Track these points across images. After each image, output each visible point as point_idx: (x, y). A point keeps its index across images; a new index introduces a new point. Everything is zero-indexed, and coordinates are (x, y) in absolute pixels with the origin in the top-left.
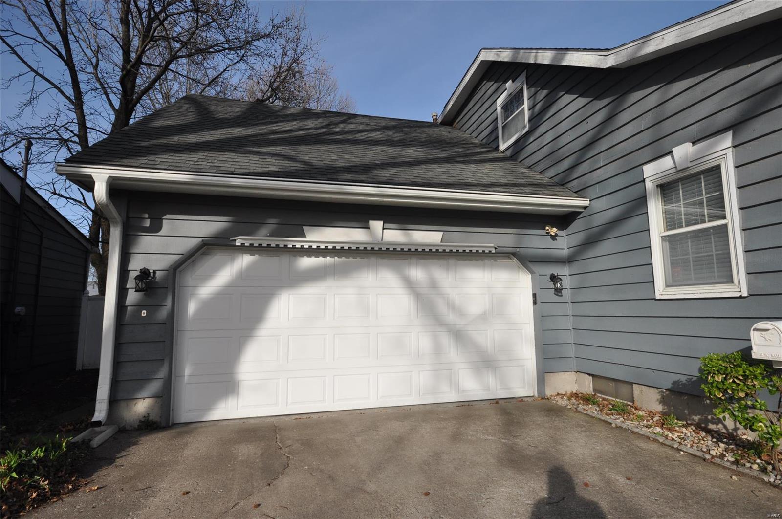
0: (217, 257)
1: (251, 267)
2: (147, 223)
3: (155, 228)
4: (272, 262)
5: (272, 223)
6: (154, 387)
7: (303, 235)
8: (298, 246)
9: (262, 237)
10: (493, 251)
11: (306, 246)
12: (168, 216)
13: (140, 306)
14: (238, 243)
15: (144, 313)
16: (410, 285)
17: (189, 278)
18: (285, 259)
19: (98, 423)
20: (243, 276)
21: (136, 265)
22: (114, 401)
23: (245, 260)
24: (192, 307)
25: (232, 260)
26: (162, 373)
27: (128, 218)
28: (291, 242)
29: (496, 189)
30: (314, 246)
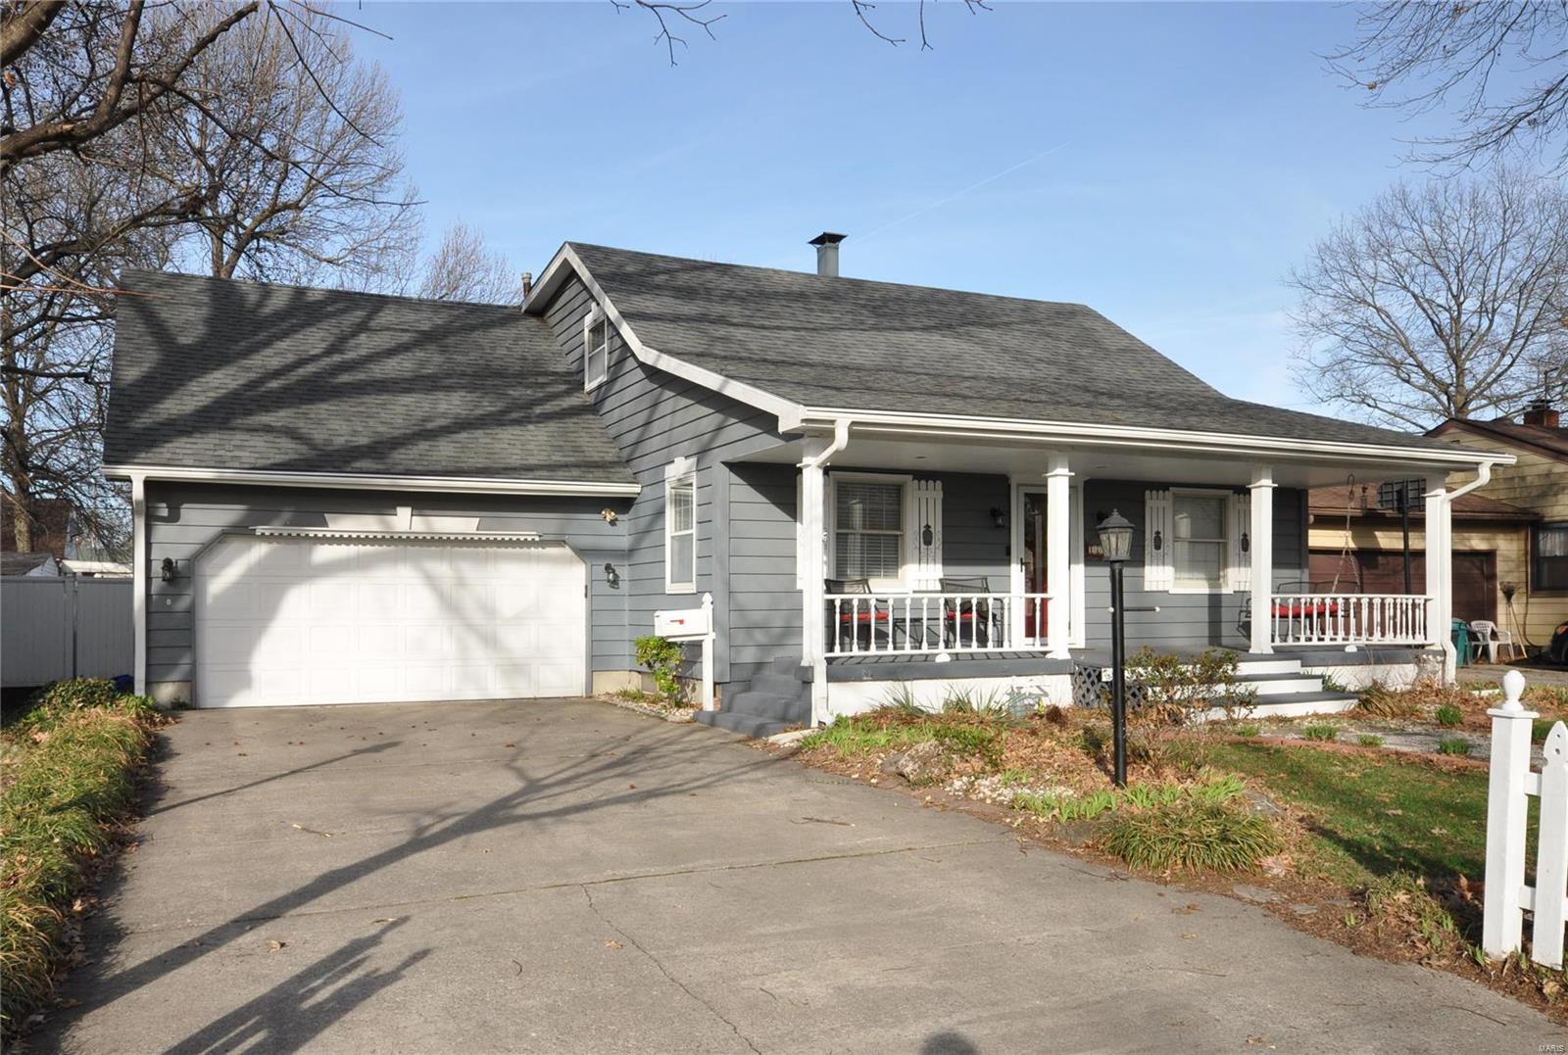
0: (234, 545)
1: (268, 556)
2: (164, 512)
3: (174, 517)
4: (289, 550)
5: (288, 512)
6: (176, 675)
7: (325, 524)
8: (320, 535)
9: (283, 527)
10: (537, 539)
11: (329, 535)
12: (185, 506)
13: (164, 595)
14: (258, 533)
15: (169, 602)
17: (207, 567)
18: (305, 546)
21: (158, 555)
22: (148, 684)
23: (259, 551)
24: (209, 600)
25: (251, 548)
26: (186, 660)
28: (312, 531)
29: (538, 473)
30: (337, 535)
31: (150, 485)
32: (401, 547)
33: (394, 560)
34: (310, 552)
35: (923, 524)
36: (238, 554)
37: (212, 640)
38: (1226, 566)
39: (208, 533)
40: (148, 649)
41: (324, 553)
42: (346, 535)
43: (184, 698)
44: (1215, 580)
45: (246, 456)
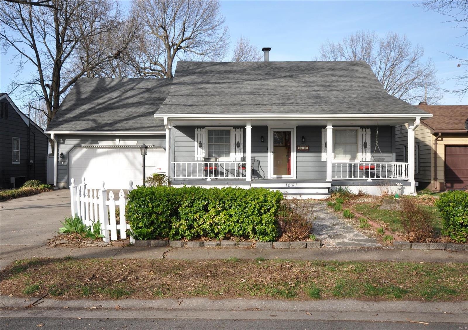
0: (78, 149)
1: (86, 152)
2: (62, 142)
3: (64, 143)
4: (91, 150)
5: (90, 141)
6: (64, 180)
7: (98, 143)
8: (97, 146)
9: (87, 144)
10: (153, 146)
11: (99, 146)
12: (66, 140)
13: (61, 161)
14: (82, 146)
15: (62, 163)
16: (127, 157)
17: (72, 154)
18: (95, 149)
19: (55, 186)
20: (84, 155)
21: (60, 152)
22: (57, 183)
23: (85, 150)
24: (73, 162)
25: (82, 150)
26: (66, 177)
27: (58, 141)
28: (95, 145)
29: (151, 129)
30: (101, 146)
31: (55, 135)
32: (118, 149)
33: (117, 152)
34: (96, 151)
35: (237, 141)
36: (79, 151)
37: (73, 171)
38: (358, 152)
39: (72, 146)
40: (58, 174)
41: (99, 151)
42: (103, 146)
43: (66, 187)
44: (354, 157)
45: (78, 128)
